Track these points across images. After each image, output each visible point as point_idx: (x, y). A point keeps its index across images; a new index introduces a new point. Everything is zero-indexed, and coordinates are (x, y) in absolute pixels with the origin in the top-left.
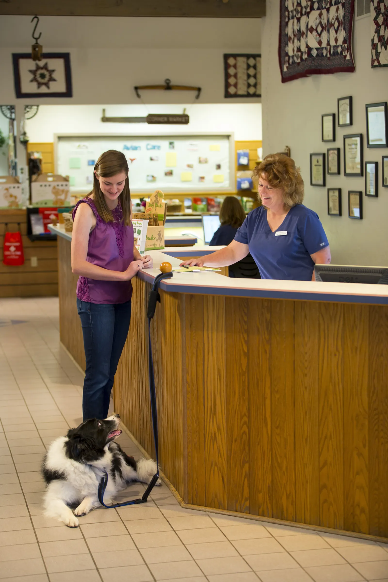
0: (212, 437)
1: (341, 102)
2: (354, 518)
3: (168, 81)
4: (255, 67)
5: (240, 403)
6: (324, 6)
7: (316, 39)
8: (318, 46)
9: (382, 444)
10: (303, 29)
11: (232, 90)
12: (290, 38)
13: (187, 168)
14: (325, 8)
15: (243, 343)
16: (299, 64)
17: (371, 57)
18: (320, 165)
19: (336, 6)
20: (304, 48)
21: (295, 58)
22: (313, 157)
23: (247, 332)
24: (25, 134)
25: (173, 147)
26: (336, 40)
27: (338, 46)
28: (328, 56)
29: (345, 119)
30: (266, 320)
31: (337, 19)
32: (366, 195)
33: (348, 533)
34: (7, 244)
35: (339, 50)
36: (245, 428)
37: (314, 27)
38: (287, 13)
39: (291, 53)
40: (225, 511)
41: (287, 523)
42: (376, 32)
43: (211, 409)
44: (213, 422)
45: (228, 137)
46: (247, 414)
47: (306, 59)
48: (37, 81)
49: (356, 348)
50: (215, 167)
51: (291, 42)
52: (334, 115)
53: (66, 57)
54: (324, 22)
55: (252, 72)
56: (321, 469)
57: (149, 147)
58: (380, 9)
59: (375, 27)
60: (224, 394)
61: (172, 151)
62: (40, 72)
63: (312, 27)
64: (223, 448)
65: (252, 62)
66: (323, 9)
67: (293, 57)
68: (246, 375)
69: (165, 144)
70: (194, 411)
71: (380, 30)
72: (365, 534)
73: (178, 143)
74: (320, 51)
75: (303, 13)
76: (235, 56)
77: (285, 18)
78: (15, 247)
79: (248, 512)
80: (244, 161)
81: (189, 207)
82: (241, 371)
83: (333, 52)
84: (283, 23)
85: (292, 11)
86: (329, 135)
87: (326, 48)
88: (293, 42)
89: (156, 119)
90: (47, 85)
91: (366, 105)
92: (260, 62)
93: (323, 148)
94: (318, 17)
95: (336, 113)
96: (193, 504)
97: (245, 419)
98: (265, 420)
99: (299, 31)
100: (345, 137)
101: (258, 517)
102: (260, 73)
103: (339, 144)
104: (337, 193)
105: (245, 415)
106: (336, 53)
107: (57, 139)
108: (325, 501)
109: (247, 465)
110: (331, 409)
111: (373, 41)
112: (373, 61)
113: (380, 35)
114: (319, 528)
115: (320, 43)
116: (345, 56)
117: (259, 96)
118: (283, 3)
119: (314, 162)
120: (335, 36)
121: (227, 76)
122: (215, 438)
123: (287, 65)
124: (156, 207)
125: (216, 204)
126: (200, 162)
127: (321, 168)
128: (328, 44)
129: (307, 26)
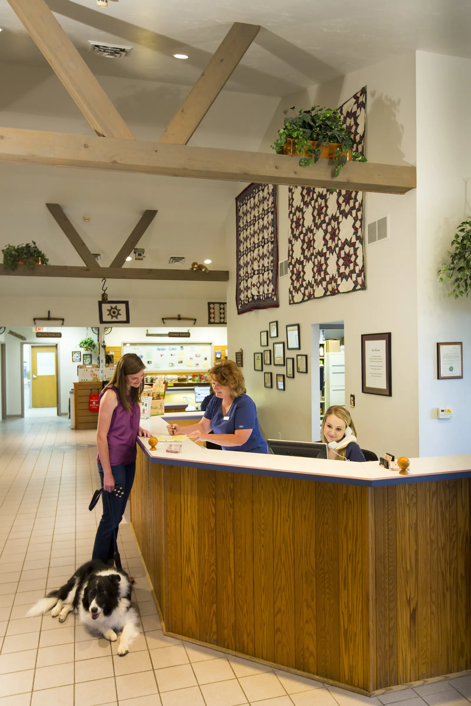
0: (187, 580)
1: (271, 324)
2: (304, 659)
3: (179, 316)
4: (224, 309)
5: (209, 554)
6: (261, 272)
7: (256, 290)
8: (258, 294)
9: (328, 599)
10: (249, 285)
11: (212, 320)
12: (242, 291)
13: (190, 359)
14: (261, 273)
15: (212, 505)
16: (247, 304)
17: (289, 299)
18: (260, 359)
19: (268, 272)
20: (250, 296)
21: (245, 301)
22: (256, 355)
23: (215, 497)
24: (104, 342)
25: (183, 349)
26: (268, 290)
27: (269, 294)
28: (264, 299)
29: (274, 334)
30: (230, 488)
31: (268, 279)
32: (287, 377)
33: (299, 672)
34: (91, 400)
35: (270, 295)
36: (213, 575)
37: (256, 284)
38: (240, 278)
39: (242, 299)
40: (198, 641)
41: (248, 657)
42: (291, 285)
43: (187, 557)
44: (188, 567)
45: (211, 344)
46: (215, 564)
47: (251, 301)
48: (111, 315)
49: (305, 516)
50: (204, 359)
51: (243, 292)
52: (267, 332)
53: (126, 303)
54: (261, 281)
55: (222, 316)
56: (275, 615)
57: (170, 349)
58: (294, 271)
59: (291, 281)
60: (196, 546)
61: (182, 351)
62: (113, 310)
63: (254, 284)
64: (196, 589)
65: (222, 306)
66: (260, 274)
67: (244, 300)
68: (214, 532)
69: (178, 347)
70: (173, 558)
71: (294, 283)
72: (314, 674)
73: (185, 347)
74: (259, 297)
75: (249, 277)
76: (214, 303)
77: (239, 281)
78: (95, 402)
79: (216, 644)
80: (218, 356)
81: (190, 379)
82: (210, 528)
83: (266, 297)
84: (238, 283)
85: (243, 277)
86: (264, 342)
87: (262, 295)
88: (244, 293)
89: (173, 335)
90: (116, 317)
91: (286, 326)
92: (226, 306)
93: (261, 350)
94: (258, 279)
95: (269, 330)
96: (172, 632)
97: (214, 567)
98: (230, 570)
99: (247, 286)
100: (274, 344)
101: (224, 649)
102: (226, 311)
103: (270, 347)
104: (269, 375)
105: (213, 564)
106: (268, 298)
107: (123, 345)
108: (279, 642)
109: (215, 605)
110: (284, 566)
111: (290, 289)
112: (290, 301)
113: (294, 286)
114: (275, 665)
115: (259, 292)
116: (274, 299)
117: (226, 323)
118: (238, 273)
119: (256, 358)
120: (267, 288)
121: (210, 313)
122: (189, 581)
123: (241, 305)
124: (159, 387)
125: (204, 378)
126: (196, 356)
127: (260, 361)
128: (264, 292)
129: (252, 283)
